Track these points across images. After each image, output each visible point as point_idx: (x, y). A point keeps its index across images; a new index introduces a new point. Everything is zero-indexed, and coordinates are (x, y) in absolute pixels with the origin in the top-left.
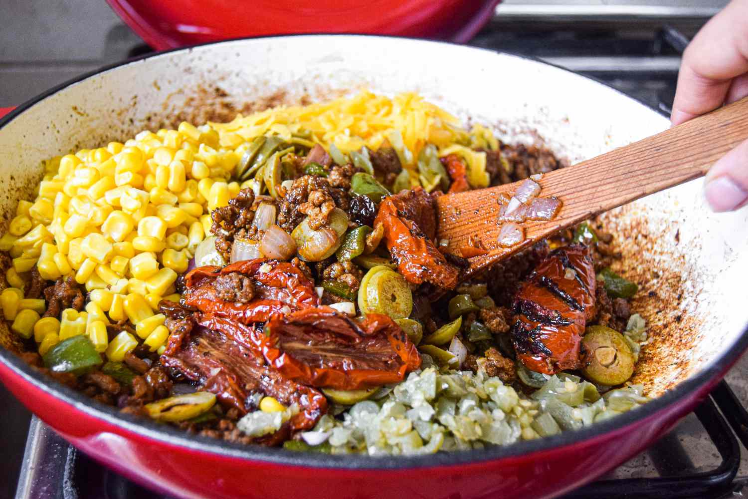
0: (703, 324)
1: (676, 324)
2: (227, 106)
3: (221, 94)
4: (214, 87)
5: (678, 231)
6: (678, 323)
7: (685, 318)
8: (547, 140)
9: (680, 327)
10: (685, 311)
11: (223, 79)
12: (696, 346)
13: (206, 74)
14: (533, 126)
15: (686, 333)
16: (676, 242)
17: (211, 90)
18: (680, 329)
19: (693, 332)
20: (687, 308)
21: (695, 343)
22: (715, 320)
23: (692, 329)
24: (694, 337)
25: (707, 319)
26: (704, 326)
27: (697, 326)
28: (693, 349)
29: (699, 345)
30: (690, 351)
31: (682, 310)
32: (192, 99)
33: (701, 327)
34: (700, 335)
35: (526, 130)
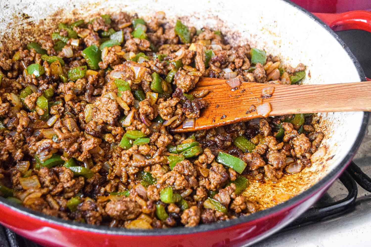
0: (333, 124)
1: (317, 125)
2: (30, 24)
3: (26, 17)
4: (22, 13)
5: (309, 71)
6: (318, 124)
7: (322, 121)
8: (225, 21)
9: (320, 126)
10: (321, 117)
11: (26, 8)
12: (331, 137)
13: (16, 7)
14: (215, 14)
15: (324, 130)
16: (310, 78)
17: (20, 16)
18: (320, 128)
19: (328, 129)
20: (322, 115)
21: (330, 136)
22: (339, 122)
23: (327, 127)
24: (329, 132)
25: (335, 121)
26: (333, 125)
27: (329, 126)
28: (330, 139)
29: (333, 136)
30: (329, 140)
31: (319, 117)
32: (10, 24)
33: (332, 126)
34: (332, 131)
35: (211, 16)
